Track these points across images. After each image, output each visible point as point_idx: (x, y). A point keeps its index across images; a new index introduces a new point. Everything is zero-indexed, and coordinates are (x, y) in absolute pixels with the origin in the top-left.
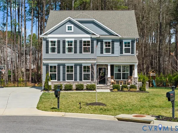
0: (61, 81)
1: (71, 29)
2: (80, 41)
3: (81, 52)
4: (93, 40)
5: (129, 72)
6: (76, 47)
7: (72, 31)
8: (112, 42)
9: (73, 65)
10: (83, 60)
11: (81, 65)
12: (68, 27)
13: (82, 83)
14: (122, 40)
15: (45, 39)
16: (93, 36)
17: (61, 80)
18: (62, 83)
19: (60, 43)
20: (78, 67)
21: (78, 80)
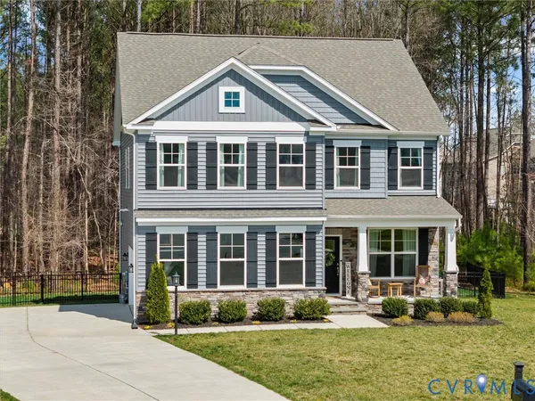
0: (200, 289)
1: (237, 104)
2: (268, 145)
3: (271, 185)
4: (312, 141)
5: (417, 253)
6: (252, 168)
7: (241, 109)
8: (362, 147)
9: (244, 231)
10: (279, 212)
11: (270, 232)
12: (228, 95)
13: (275, 295)
14: (395, 141)
15: (143, 138)
16: (315, 129)
17: (202, 286)
18: (204, 297)
19: (197, 153)
20: (261, 239)
21: (261, 286)
